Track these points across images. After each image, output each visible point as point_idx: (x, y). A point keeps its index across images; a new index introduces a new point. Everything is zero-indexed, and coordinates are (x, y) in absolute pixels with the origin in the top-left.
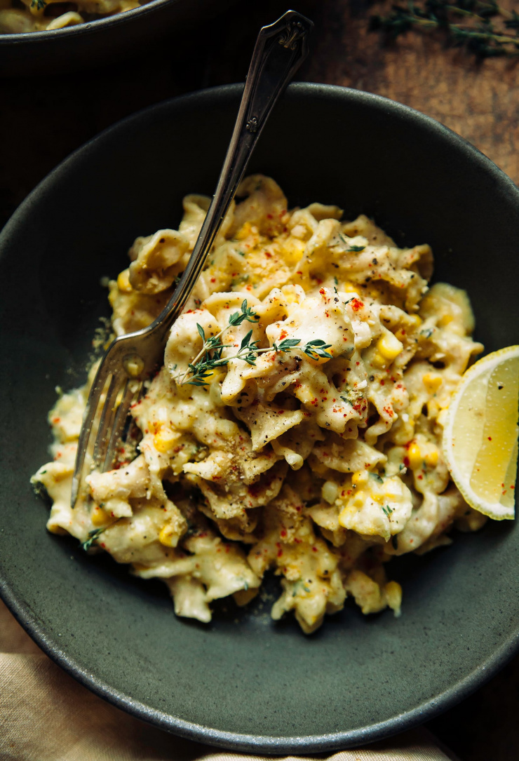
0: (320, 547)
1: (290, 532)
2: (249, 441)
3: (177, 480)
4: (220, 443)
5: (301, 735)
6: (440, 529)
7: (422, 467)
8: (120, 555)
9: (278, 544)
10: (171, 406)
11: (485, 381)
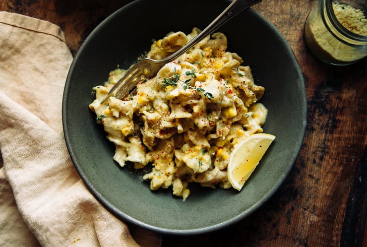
0: (172, 164)
1: (165, 153)
2: (169, 115)
3: (139, 115)
4: (160, 110)
5: (130, 216)
6: (214, 181)
7: (220, 158)
8: (106, 128)
9: (159, 155)
10: (151, 90)
11: (257, 141)
